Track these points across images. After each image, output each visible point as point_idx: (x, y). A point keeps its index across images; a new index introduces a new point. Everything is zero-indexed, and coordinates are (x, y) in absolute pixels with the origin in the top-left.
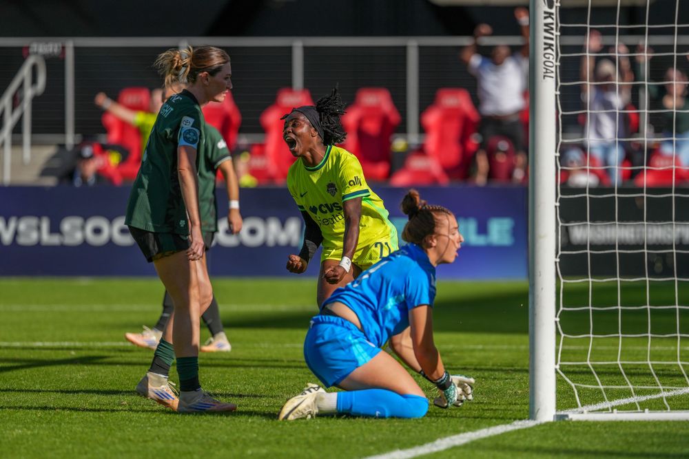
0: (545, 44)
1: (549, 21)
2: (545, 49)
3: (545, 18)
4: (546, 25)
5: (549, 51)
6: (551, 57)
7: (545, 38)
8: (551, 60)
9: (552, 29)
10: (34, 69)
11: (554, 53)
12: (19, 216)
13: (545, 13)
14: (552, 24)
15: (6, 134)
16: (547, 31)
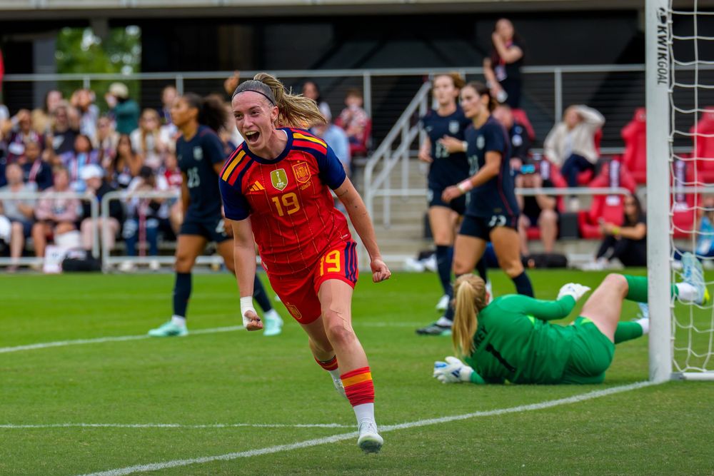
0: (659, 54)
1: (663, 34)
2: (659, 58)
3: (659, 32)
4: (660, 37)
5: (663, 60)
6: (665, 65)
7: (660, 49)
8: (664, 67)
9: (666, 41)
11: (668, 62)
13: (659, 27)
14: (665, 37)
15: (404, 149)
16: (660, 43)
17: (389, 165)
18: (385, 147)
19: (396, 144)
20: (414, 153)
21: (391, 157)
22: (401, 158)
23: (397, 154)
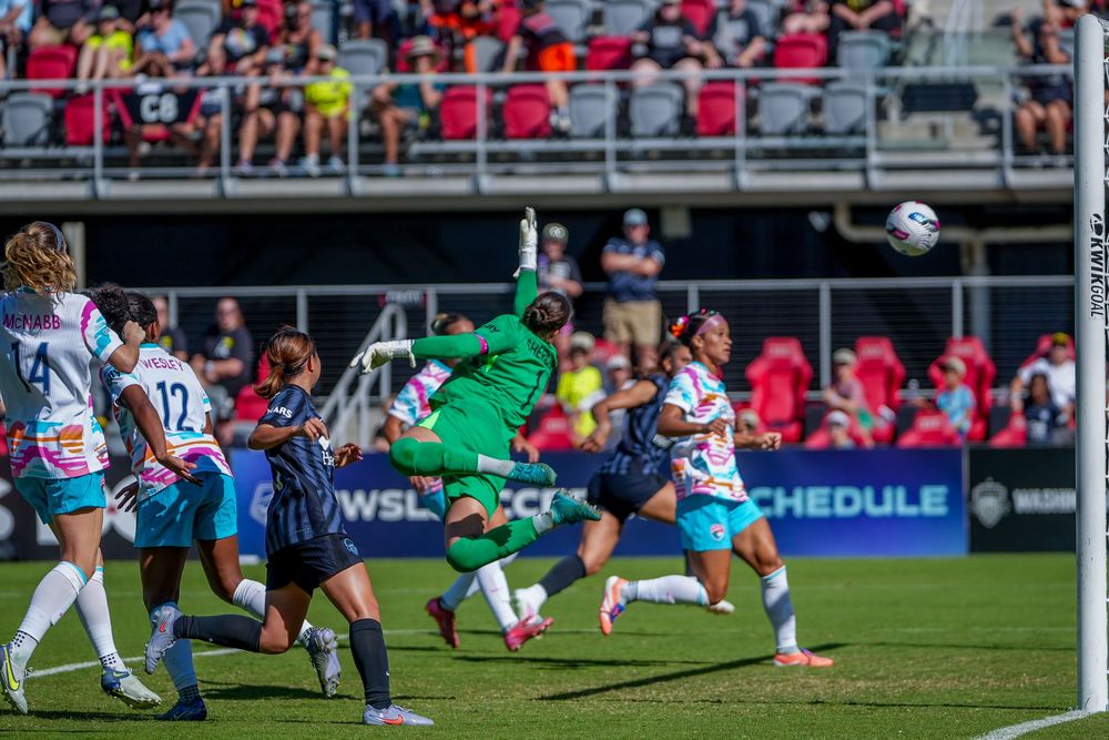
0: (1093, 275)
1: (1097, 248)
2: (1093, 282)
3: (1093, 246)
4: (1093, 253)
5: (1098, 284)
6: (1100, 290)
7: (1093, 268)
8: (1100, 294)
9: (1101, 258)
10: (393, 320)
11: (1104, 287)
12: (382, 488)
13: (1092, 239)
14: (1101, 252)
15: (362, 395)
16: (1093, 260)
17: (345, 416)
18: (340, 391)
19: (353, 388)
20: (375, 398)
21: (348, 403)
22: (358, 408)
23: (354, 401)
